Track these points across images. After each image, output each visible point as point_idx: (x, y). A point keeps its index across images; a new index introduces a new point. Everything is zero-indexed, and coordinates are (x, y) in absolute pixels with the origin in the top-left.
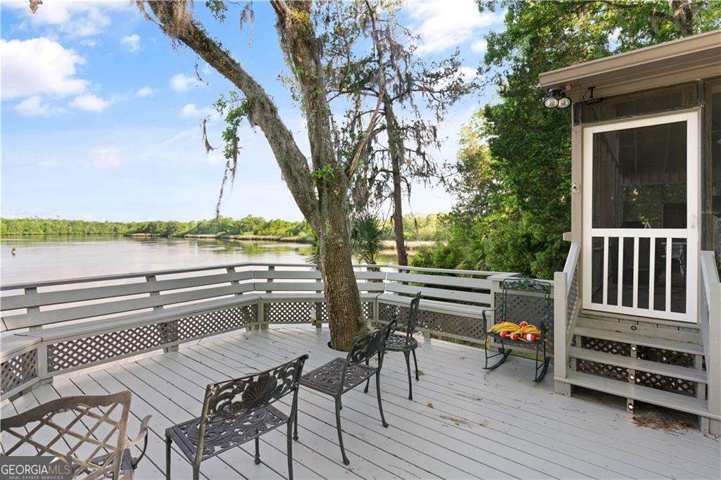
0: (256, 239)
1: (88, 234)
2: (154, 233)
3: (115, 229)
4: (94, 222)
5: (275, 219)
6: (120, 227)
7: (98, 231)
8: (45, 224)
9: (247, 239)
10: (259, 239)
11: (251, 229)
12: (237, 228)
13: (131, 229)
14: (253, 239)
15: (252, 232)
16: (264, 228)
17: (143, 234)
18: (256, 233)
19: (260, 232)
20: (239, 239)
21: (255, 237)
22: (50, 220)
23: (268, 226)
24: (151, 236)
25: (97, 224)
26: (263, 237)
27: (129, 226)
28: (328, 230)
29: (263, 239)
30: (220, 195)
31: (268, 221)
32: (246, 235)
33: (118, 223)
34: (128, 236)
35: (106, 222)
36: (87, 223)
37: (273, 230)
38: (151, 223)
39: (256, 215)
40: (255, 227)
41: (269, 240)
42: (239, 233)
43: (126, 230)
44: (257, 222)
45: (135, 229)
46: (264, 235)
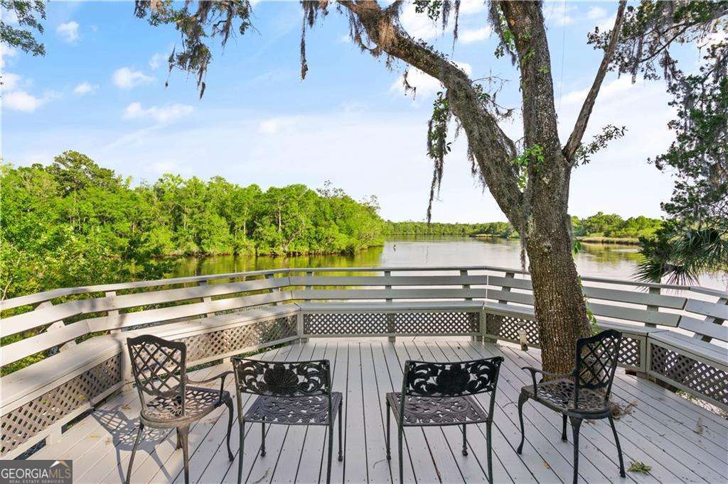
0: (607, 242)
1: (444, 234)
2: (494, 233)
3: (463, 230)
4: (448, 224)
5: (636, 217)
6: (467, 228)
7: (450, 232)
8: (416, 226)
9: (595, 242)
10: (612, 243)
11: (601, 230)
12: (583, 228)
13: (475, 230)
14: (603, 242)
15: (603, 234)
16: (620, 228)
17: (485, 235)
18: (607, 235)
19: (613, 233)
20: (585, 241)
21: (606, 239)
22: (419, 223)
23: (625, 225)
24: (492, 237)
25: (450, 226)
26: (618, 239)
27: (474, 227)
28: (531, 230)
29: (619, 243)
30: (430, 197)
31: (625, 219)
32: (594, 237)
33: (465, 225)
34: (472, 236)
35: (457, 223)
36: (443, 225)
37: (632, 231)
38: (492, 224)
39: (607, 212)
40: (606, 227)
41: (627, 243)
42: (584, 234)
43: (471, 231)
44: (609, 220)
45: (479, 230)
46: (619, 237)
